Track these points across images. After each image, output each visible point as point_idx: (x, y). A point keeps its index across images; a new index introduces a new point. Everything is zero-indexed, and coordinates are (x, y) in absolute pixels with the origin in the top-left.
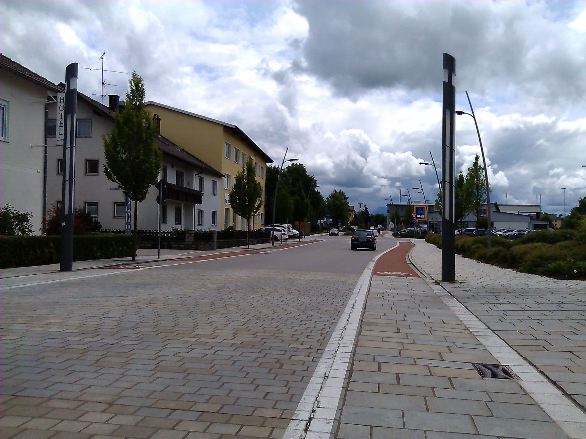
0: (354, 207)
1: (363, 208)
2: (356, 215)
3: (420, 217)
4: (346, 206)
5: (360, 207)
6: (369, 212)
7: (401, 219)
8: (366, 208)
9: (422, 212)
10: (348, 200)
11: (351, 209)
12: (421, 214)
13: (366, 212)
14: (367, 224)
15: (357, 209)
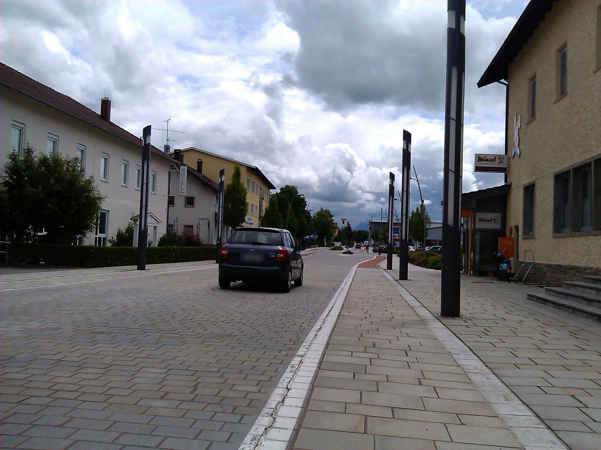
0: (337, 224)
1: (346, 225)
2: (339, 232)
3: (395, 235)
4: (332, 223)
5: (343, 223)
6: (351, 228)
7: (380, 237)
8: (348, 224)
9: (397, 232)
10: (333, 218)
11: (335, 225)
12: (396, 233)
13: (349, 228)
14: (349, 240)
15: (341, 226)
